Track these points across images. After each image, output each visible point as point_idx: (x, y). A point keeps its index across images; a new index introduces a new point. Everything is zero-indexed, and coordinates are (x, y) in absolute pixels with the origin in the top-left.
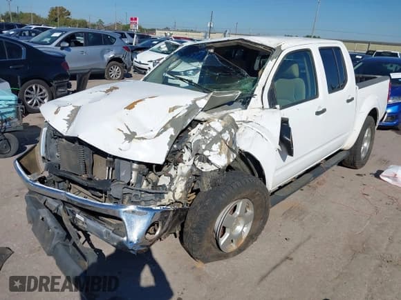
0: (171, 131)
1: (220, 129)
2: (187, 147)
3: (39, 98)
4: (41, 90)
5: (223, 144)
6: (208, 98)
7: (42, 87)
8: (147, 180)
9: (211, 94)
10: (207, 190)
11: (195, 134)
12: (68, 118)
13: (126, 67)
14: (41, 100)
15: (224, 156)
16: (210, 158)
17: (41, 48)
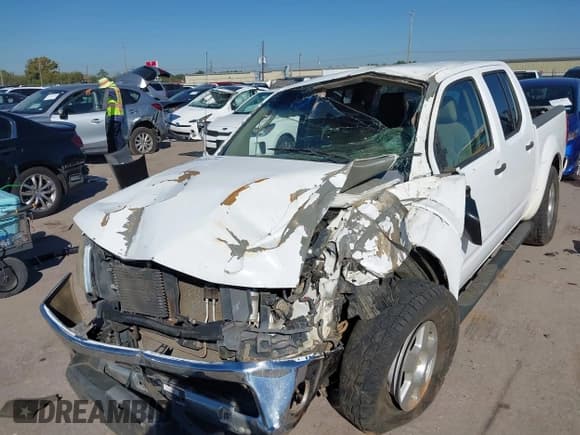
0: (301, 232)
1: (375, 215)
2: (329, 251)
3: (43, 194)
4: (44, 183)
5: (383, 238)
6: (347, 171)
7: (45, 178)
8: (274, 312)
9: (351, 164)
10: (371, 316)
11: (338, 229)
12: (125, 229)
13: (159, 132)
14: (45, 197)
15: (385, 257)
16: (362, 263)
17: (37, 118)
